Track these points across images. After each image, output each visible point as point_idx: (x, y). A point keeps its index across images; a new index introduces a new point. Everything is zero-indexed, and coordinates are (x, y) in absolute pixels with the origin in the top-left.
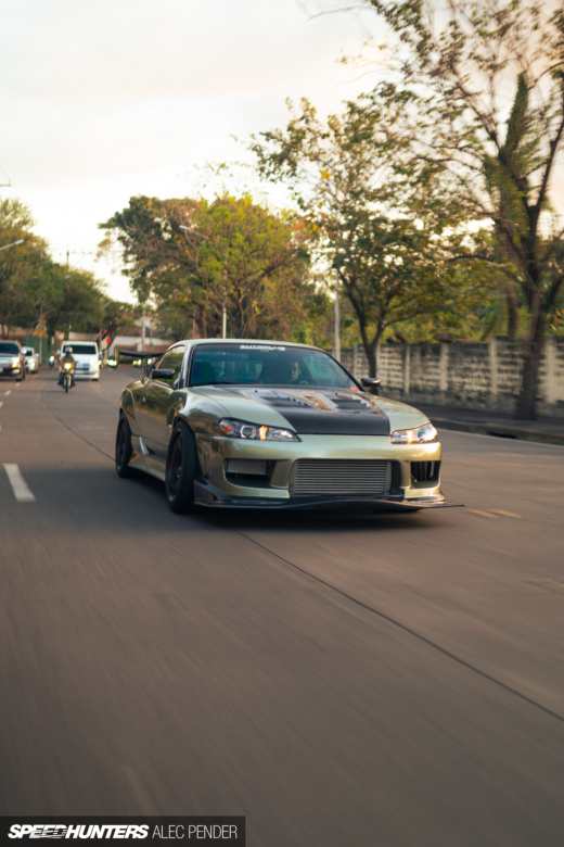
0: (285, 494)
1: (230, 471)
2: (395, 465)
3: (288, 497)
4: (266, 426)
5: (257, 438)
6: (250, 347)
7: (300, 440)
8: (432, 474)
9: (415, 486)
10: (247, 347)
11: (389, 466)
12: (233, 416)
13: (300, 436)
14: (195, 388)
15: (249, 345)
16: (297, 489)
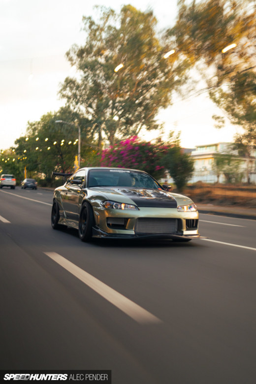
0: (132, 232)
1: (109, 223)
2: (179, 221)
3: (134, 233)
4: (124, 203)
5: (121, 209)
6: (114, 171)
7: (139, 210)
8: (194, 225)
9: (187, 230)
10: (113, 171)
11: (177, 221)
12: (110, 199)
13: (139, 208)
14: (91, 188)
15: (114, 170)
16: (138, 231)
